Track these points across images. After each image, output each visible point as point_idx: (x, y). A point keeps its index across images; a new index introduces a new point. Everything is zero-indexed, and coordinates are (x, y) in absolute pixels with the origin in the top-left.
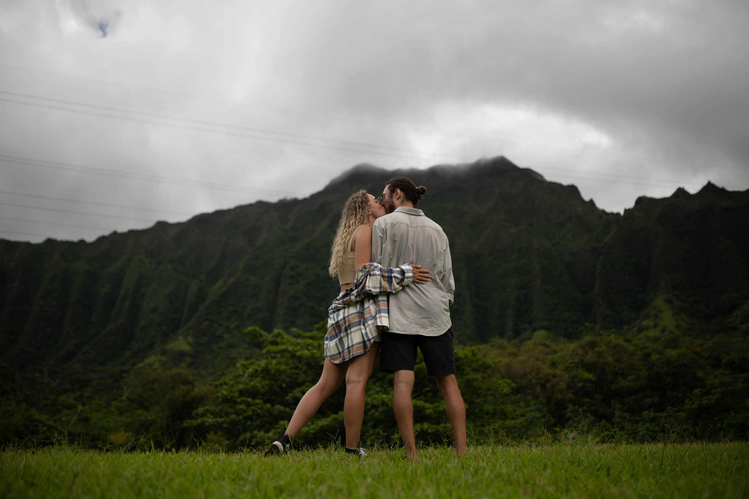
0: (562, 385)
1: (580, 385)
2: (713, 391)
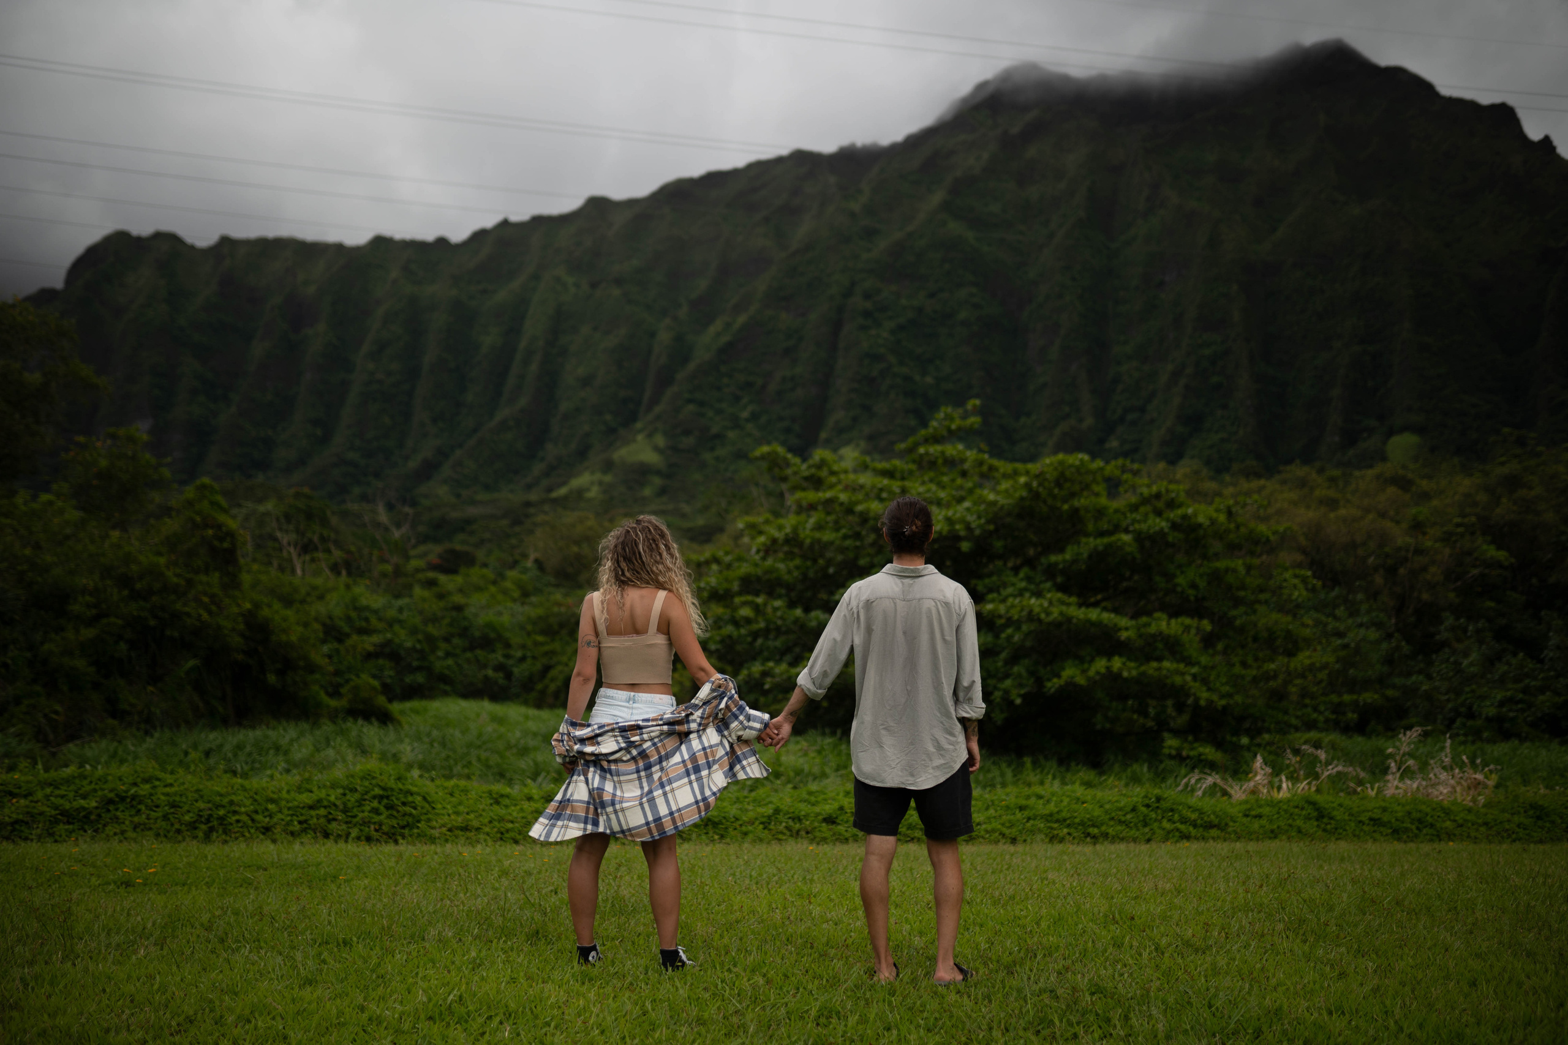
0: (1435, 573)
1: (1475, 571)
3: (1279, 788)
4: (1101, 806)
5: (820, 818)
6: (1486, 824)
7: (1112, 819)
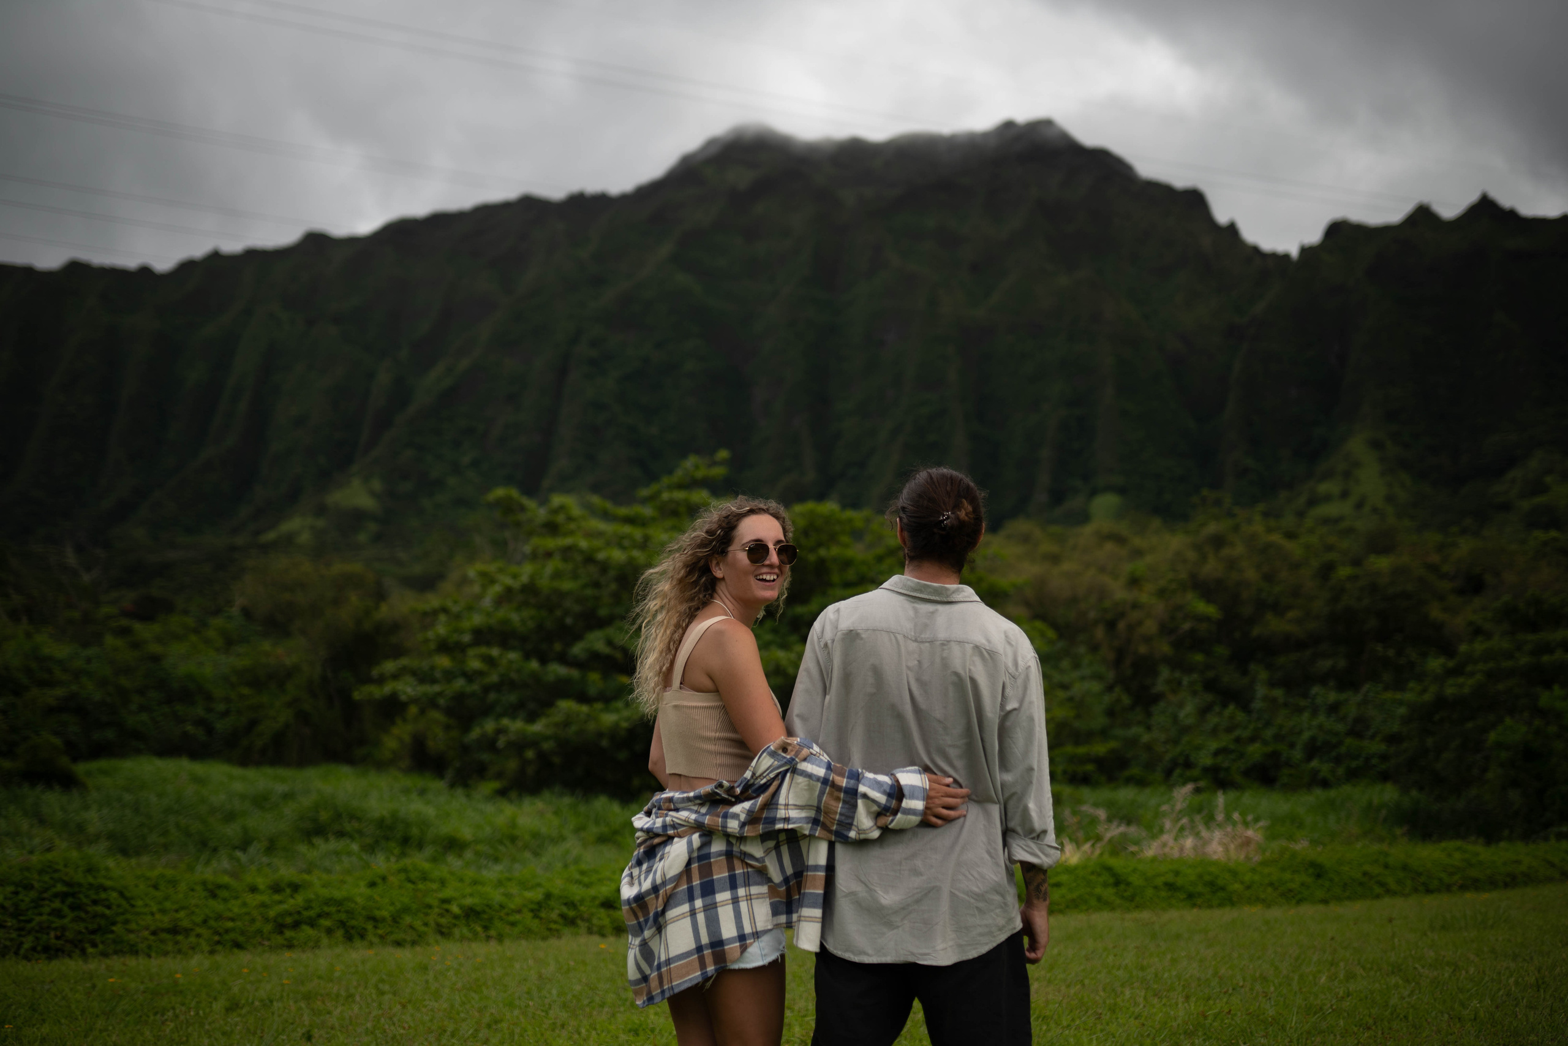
0: (1150, 626)
1: (1187, 626)
2: (1469, 668)
5: (597, 902)
6: (1271, 884)
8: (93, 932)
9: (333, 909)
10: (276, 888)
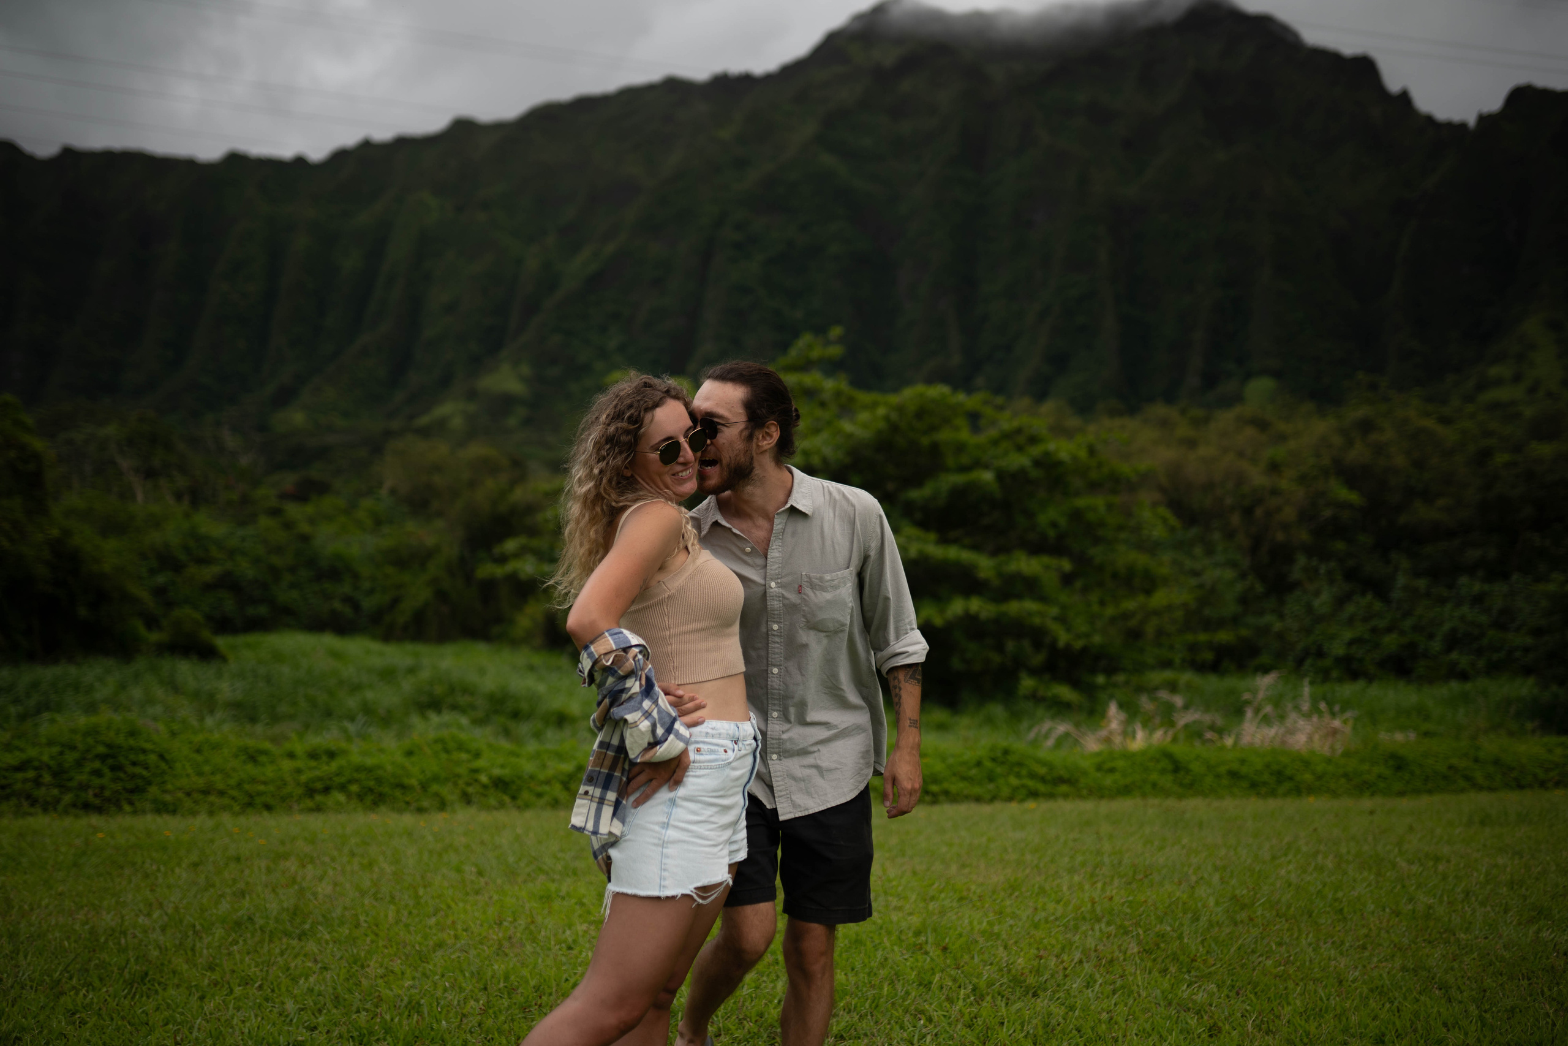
0: (1289, 513)
1: (1327, 513)
3: (1134, 737)
4: (943, 759)
6: (1345, 775)
7: (954, 774)
8: (132, 791)
9: (362, 776)
10: (313, 755)
